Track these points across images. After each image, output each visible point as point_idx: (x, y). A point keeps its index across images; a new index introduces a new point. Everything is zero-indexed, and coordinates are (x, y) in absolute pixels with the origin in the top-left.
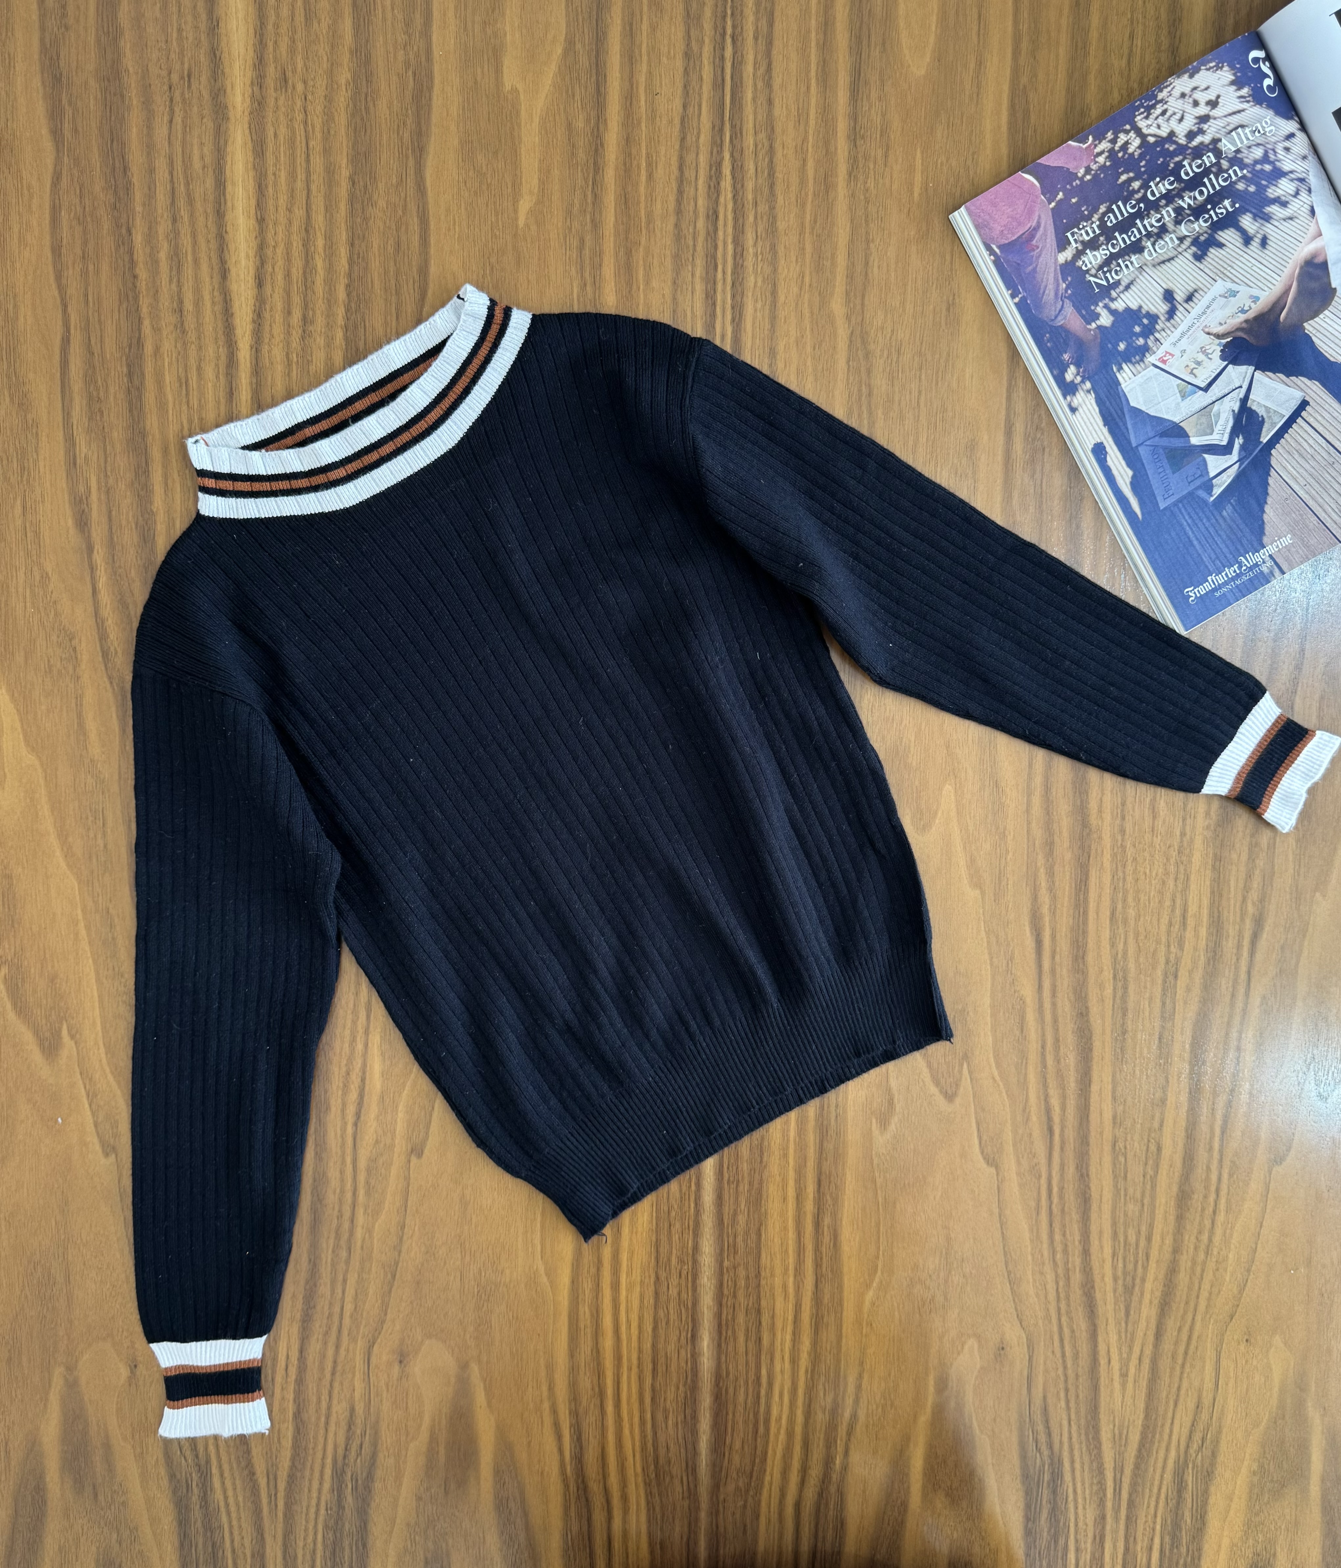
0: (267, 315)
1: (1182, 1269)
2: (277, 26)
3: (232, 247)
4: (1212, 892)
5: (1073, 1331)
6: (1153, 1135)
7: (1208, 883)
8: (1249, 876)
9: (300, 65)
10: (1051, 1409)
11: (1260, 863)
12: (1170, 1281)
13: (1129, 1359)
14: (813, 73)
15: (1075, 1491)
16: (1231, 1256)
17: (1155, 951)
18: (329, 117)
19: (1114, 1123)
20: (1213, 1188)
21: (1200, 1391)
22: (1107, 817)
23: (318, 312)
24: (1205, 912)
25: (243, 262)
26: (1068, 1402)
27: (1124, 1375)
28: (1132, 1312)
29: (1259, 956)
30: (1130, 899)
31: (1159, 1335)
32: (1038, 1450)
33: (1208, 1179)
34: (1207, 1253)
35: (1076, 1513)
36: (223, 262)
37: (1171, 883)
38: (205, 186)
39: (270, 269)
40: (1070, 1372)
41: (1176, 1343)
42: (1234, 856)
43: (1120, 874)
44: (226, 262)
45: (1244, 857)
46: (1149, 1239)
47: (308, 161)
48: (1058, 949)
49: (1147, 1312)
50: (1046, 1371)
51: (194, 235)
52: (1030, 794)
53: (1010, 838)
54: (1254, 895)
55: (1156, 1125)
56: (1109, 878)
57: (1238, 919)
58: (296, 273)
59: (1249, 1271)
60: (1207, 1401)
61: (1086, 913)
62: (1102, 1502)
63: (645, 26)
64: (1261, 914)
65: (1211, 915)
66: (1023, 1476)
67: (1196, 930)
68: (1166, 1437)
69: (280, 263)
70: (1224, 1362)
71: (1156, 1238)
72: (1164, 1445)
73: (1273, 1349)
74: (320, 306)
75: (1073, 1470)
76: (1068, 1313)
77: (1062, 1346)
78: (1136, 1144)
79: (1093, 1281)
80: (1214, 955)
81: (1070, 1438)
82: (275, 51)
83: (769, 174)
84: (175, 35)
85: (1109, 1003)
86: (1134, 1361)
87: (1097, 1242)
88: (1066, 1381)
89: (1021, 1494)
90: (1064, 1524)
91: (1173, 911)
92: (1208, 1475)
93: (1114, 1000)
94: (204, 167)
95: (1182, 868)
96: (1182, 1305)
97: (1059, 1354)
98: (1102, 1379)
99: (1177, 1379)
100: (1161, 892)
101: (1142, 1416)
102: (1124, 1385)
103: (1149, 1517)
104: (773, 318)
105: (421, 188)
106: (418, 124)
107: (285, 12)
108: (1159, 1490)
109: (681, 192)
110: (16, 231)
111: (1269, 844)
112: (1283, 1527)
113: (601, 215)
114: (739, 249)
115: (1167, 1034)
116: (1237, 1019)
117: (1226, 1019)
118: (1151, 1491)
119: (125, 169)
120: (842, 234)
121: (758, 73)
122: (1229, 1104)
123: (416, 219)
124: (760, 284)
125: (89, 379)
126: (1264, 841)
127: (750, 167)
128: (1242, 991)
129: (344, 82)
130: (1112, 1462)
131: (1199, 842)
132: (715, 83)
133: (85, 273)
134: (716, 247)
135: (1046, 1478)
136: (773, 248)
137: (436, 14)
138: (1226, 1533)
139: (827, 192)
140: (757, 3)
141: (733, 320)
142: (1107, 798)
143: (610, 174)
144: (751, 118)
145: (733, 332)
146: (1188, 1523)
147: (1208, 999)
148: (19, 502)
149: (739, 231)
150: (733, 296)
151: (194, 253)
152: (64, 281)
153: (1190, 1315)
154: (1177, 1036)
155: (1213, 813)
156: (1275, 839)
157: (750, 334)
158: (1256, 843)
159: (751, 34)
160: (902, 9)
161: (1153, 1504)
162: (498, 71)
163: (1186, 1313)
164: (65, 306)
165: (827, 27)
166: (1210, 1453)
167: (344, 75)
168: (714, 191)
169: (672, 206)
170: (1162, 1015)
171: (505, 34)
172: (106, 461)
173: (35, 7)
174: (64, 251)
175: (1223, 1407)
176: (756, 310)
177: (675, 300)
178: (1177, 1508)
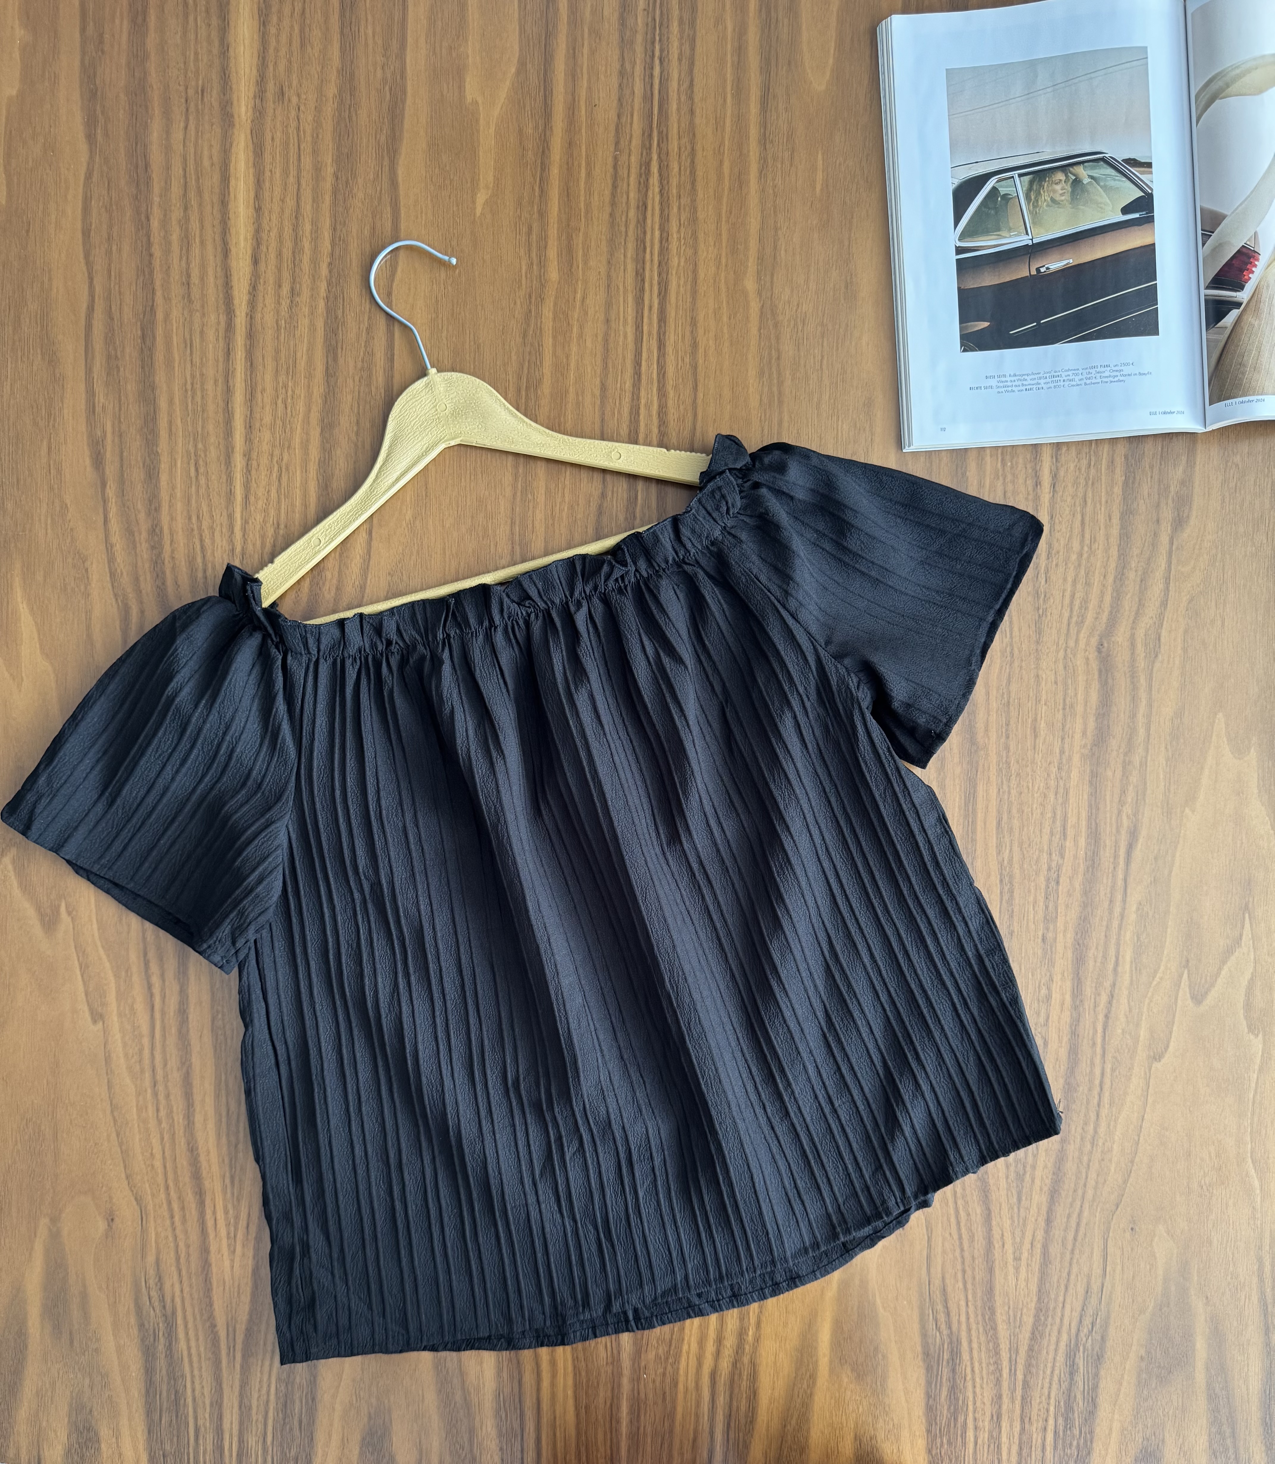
0: (261, 288)
1: (1070, 1158)
2: (277, 50)
3: (233, 231)
4: (1090, 806)
5: (968, 1215)
6: (1039, 1030)
7: (1086, 797)
8: (1123, 792)
9: (295, 83)
10: (949, 1289)
11: (1134, 779)
12: (1059, 1169)
13: (1022, 1243)
14: (729, 88)
15: (973, 1371)
16: (1115, 1147)
17: (1038, 858)
18: (318, 123)
20: (1097, 1082)
21: (1089, 1277)
22: (993, 735)
23: (304, 286)
24: (1084, 823)
25: (242, 244)
26: (965, 1283)
27: (1018, 1259)
28: (1024, 1198)
29: (1134, 866)
30: (1014, 811)
31: (1049, 1221)
32: (938, 1328)
33: (1092, 1072)
34: (1093, 1144)
35: (974, 1393)
36: (225, 243)
37: (1052, 796)
38: (212, 181)
39: (265, 249)
40: (966, 1254)
41: (1066, 1229)
42: (1109, 773)
43: (1005, 788)
44: (228, 243)
45: (1119, 774)
47: (299, 160)
49: (1039, 1199)
50: (944, 1252)
51: (201, 221)
54: (1127, 810)
55: (1042, 1020)
56: (995, 791)
57: (1114, 831)
58: (287, 253)
59: (1132, 1162)
60: (1095, 1287)
61: (974, 822)
62: (998, 1382)
63: (586, 50)
64: (1135, 827)
65: (1089, 827)
66: (924, 1353)
67: (1076, 840)
68: (1058, 1320)
69: (273, 245)
70: (1111, 1250)
72: (1055, 1328)
73: (1156, 1239)
74: (306, 280)
75: (971, 1350)
76: (964, 1197)
77: (959, 1229)
80: (1093, 861)
81: (968, 1319)
82: (274, 70)
83: (691, 172)
84: (192, 57)
86: (1027, 1246)
88: (963, 1263)
89: (923, 1371)
90: (963, 1402)
91: (1054, 822)
92: (1098, 1359)
93: (1001, 903)
94: (212, 165)
95: (1061, 783)
96: (1071, 1193)
97: (956, 1236)
98: (997, 1262)
99: (1067, 1264)
100: (1043, 805)
101: (1035, 1299)
102: (1017, 1269)
103: (1043, 1398)
104: (694, 293)
105: (394, 183)
106: (393, 130)
107: (284, 38)
108: (1052, 1372)
109: (615, 187)
110: (53, 217)
111: (1141, 763)
112: (1171, 1412)
113: (546, 206)
114: (665, 235)
115: (1050, 935)
116: (1115, 923)
117: (1105, 923)
118: (1044, 1372)
119: (147, 166)
120: (754, 224)
121: (682, 88)
122: (1110, 1003)
123: (389, 209)
124: (682, 264)
125: (109, 339)
126: (1136, 759)
127: (675, 166)
128: (1119, 897)
129: (331, 96)
130: (1008, 1343)
131: (1076, 759)
132: (645, 97)
133: (109, 252)
134: (645, 233)
135: (945, 1357)
136: (694, 235)
137: (410, 40)
138: (1116, 1416)
139: (741, 188)
140: (682, 31)
141: (660, 294)
142: (993, 717)
143: (555, 171)
144: (676, 125)
145: (659, 304)
146: (1080, 1405)
147: (1088, 904)
148: (45, 443)
149: (665, 220)
150: (659, 274)
151: (201, 236)
152: (91, 258)
153: (1078, 1203)
154: (1060, 937)
155: (1089, 733)
156: (1146, 758)
157: (674, 305)
158: (1130, 762)
159: (676, 56)
160: (805, 36)
161: (1047, 1385)
162: (461, 88)
163: (1074, 1200)
164: (91, 279)
165: (740, 50)
166: (1099, 1338)
167: (331, 90)
168: (644, 186)
169: (607, 199)
170: (1045, 918)
171: (468, 56)
172: (120, 409)
173: (77, 35)
174: (92, 233)
175: (1111, 1293)
176: (679, 286)
177: (609, 277)
178: (1070, 1390)
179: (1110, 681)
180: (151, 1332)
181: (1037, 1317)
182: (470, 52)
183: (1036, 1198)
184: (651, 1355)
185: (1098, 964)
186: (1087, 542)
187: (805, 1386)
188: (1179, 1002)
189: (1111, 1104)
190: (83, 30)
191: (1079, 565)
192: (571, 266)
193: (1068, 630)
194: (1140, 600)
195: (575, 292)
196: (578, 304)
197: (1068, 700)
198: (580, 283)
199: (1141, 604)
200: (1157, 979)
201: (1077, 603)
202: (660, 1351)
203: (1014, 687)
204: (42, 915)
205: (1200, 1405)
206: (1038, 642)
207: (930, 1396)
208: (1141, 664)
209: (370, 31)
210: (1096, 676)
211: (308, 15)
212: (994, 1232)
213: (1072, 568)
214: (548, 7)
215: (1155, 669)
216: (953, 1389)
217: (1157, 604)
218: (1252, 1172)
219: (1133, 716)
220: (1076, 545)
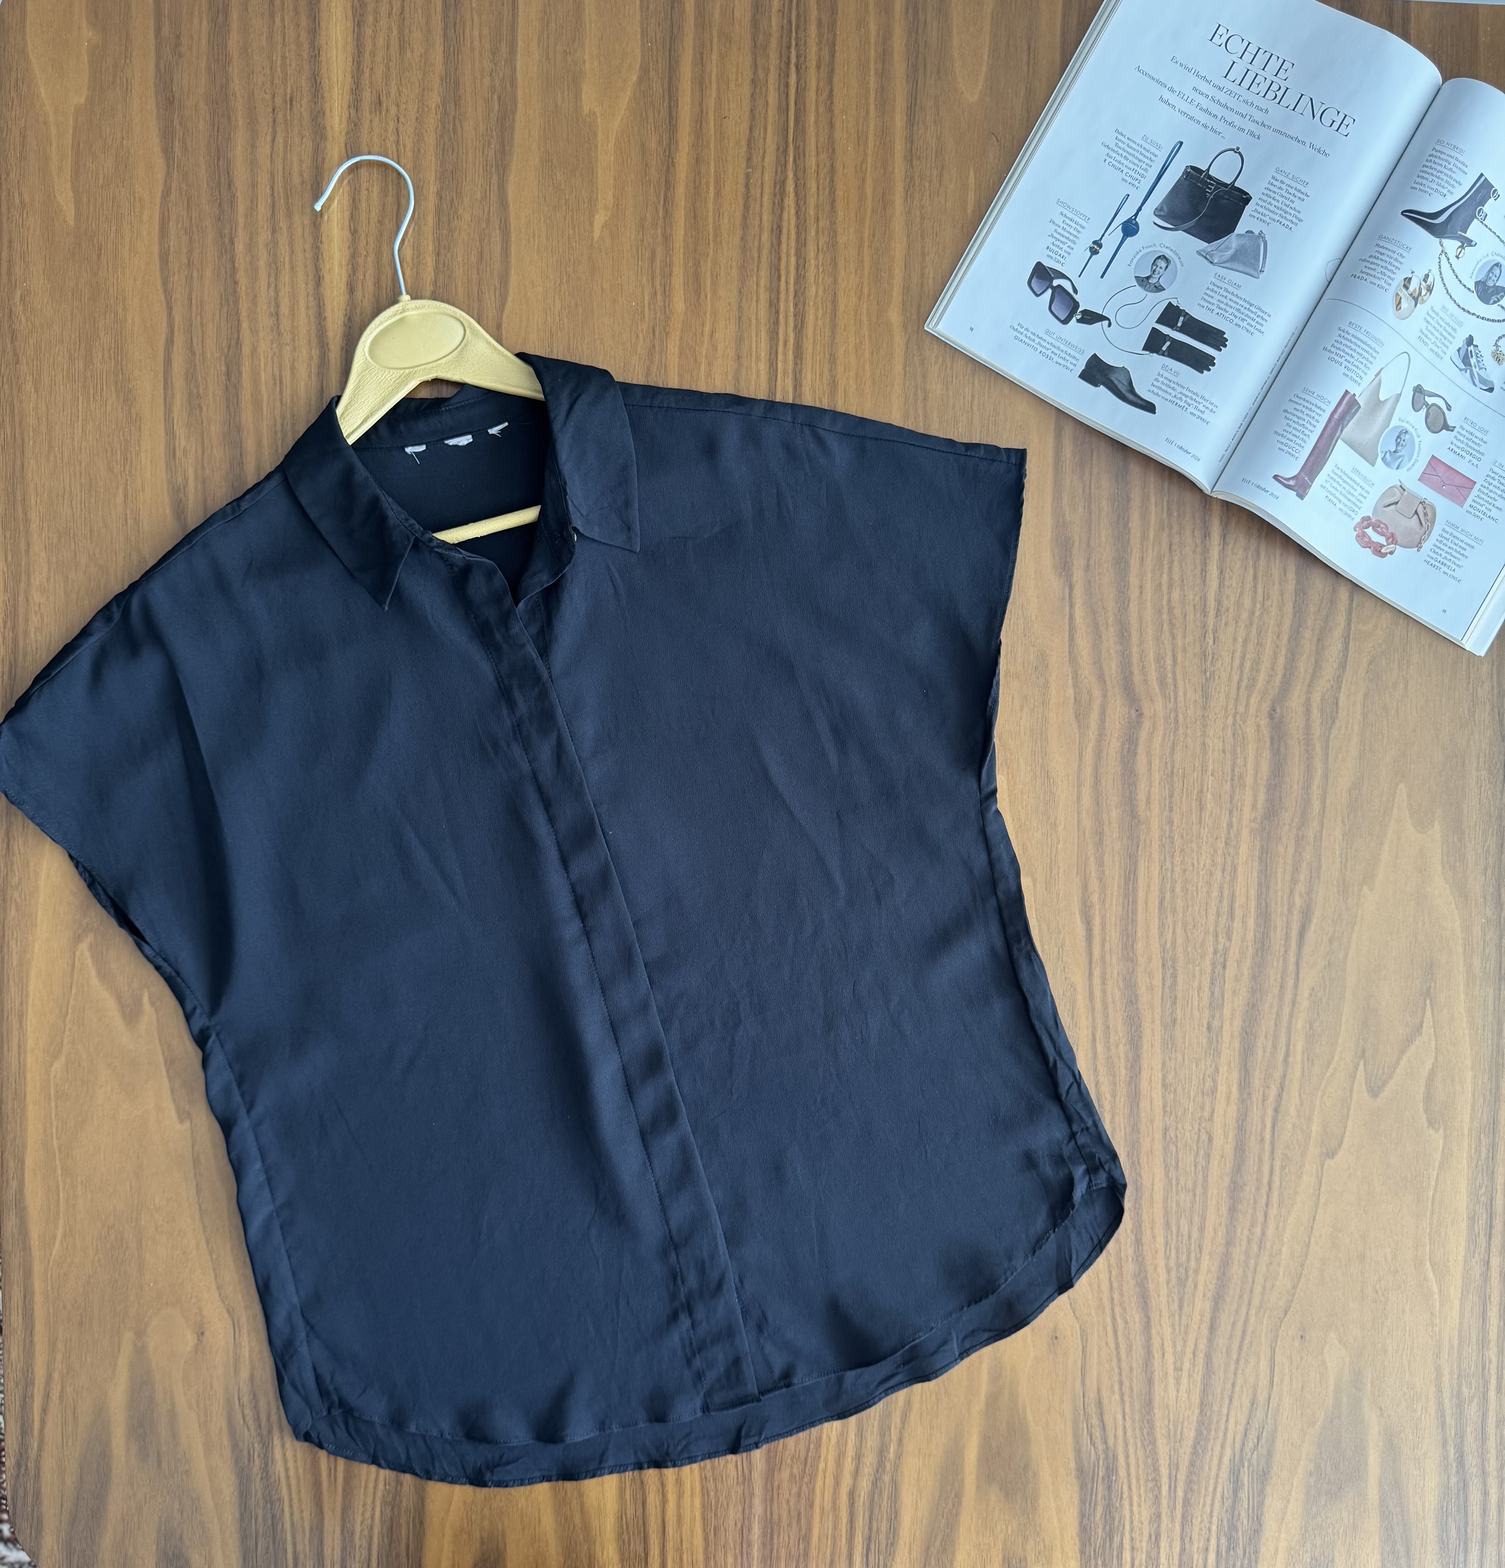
1: (1236, 1262)
2: (373, 55)
3: (326, 256)
4: (1260, 885)
5: (1126, 1323)
6: (1203, 1125)
7: (1255, 874)
8: (1296, 869)
9: (393, 91)
10: (1105, 1401)
11: (1307, 855)
12: (1224, 1274)
13: (1183, 1353)
14: (872, 99)
15: (1130, 1488)
16: (1284, 1250)
17: (1204, 941)
18: (419, 137)
19: (1165, 1112)
20: (1265, 1181)
21: (1255, 1387)
22: (1156, 809)
24: (1253, 903)
25: (336, 270)
26: (1122, 1395)
27: (1178, 1369)
28: (1186, 1305)
29: (1307, 949)
30: (1178, 889)
31: (1212, 1329)
32: (1093, 1443)
33: (1260, 1170)
34: (1260, 1247)
35: (1132, 1511)
36: (317, 269)
37: (1218, 874)
38: (303, 200)
39: (361, 277)
40: (1124, 1365)
41: (1231, 1337)
42: (1281, 849)
43: (1168, 864)
44: (320, 270)
45: (1291, 850)
46: (1202, 1230)
48: (1108, 938)
49: (1202, 1305)
50: (1100, 1362)
51: (291, 244)
52: (1080, 785)
53: (1060, 828)
54: (1301, 888)
55: (1206, 1115)
56: (1158, 868)
57: (1286, 911)
58: (386, 280)
59: (1302, 1265)
60: (1262, 1398)
61: (1135, 902)
62: (1157, 1500)
63: (714, 56)
64: (1308, 907)
65: (1258, 906)
66: (1078, 1469)
67: (1244, 922)
68: (1221, 1434)
69: (370, 272)
70: (1278, 1359)
71: (1209, 1230)
72: (1219, 1442)
73: (1327, 1347)
75: (1128, 1465)
76: (1121, 1304)
77: (1116, 1337)
78: (1187, 1134)
79: (1146, 1271)
80: (1262, 943)
81: (1125, 1433)
82: (371, 77)
83: (830, 191)
84: (279, 62)
85: (1158, 991)
86: (1189, 1355)
87: (1149, 1232)
88: (1120, 1374)
89: (1076, 1488)
90: (1120, 1521)
91: (1220, 902)
92: (1264, 1476)
93: (1163, 989)
94: (303, 182)
95: (1229, 860)
96: (1236, 1299)
97: (1112, 1345)
98: (1156, 1373)
99: (1231, 1375)
100: (1209, 884)
101: (1197, 1412)
102: (1178, 1380)
103: (1205, 1516)
104: (834, 326)
105: (503, 204)
106: (502, 144)
107: (381, 42)
108: (1215, 1489)
109: (746, 208)
110: (127, 240)
111: (1315, 837)
112: (1341, 1531)
113: (671, 229)
114: (801, 262)
115: (1216, 1024)
116: (1286, 1010)
117: (1275, 1010)
118: (1206, 1489)
119: (230, 184)
120: (899, 248)
121: (821, 99)
122: (1280, 1096)
123: (498, 231)
124: (820, 294)
125: (190, 376)
126: (1311, 835)
127: (812, 185)
128: (1290, 982)
129: (434, 106)
130: (1167, 1458)
131: (1245, 834)
132: (779, 108)
133: (189, 279)
134: (779, 259)
135: (1101, 1474)
136: (834, 260)
137: (520, 44)
138: (1283, 1536)
139: (885, 208)
140: (820, 35)
141: (796, 327)
142: (1155, 790)
143: (680, 190)
144: (813, 140)
145: (795, 338)
146: (1244, 1522)
147: (1257, 990)
148: (121, 490)
149: (801, 244)
150: (796, 305)
151: (291, 261)
152: (170, 286)
153: (1244, 1310)
154: (1227, 1025)
155: (1260, 806)
156: (1321, 832)
157: (811, 341)
158: (1303, 836)
159: (814, 63)
160: (956, 41)
161: (1208, 1502)
162: (577, 96)
163: (1239, 1307)
164: (170, 309)
165: (885, 56)
166: (1265, 1452)
167: (434, 100)
168: (779, 207)
169: (738, 221)
170: (1210, 1005)
171: (584, 62)
172: (203, 454)
173: (152, 36)
174: (171, 258)
175: (1278, 1405)
176: (817, 319)
177: (740, 308)
178: (1233, 1507)
179: (1282, 749)
180: (246, 1453)
181: (1199, 1433)
182: (586, 57)
183: (1199, 1303)
184: (785, 1475)
185: (1267, 1054)
186: (1260, 598)
187: (950, 1505)
188: (1355, 1096)
189: (1280, 1205)
190: (158, 30)
191: (1251, 624)
192: (699, 298)
193: (1238, 694)
194: (1317, 661)
195: (703, 325)
196: (706, 338)
197: (1237, 770)
198: (708, 314)
199: (1317, 666)
200: (1331, 1070)
201: (1248, 665)
202: (795, 1471)
203: (1178, 756)
204: (122, 1007)
205: (1372, 1523)
206: (1204, 708)
207: (1084, 1516)
208: (1317, 730)
209: (476, 33)
210: (1268, 744)
211: (407, 15)
212: (1154, 1340)
213: (1243, 627)
214: (672, 8)
215: (1331, 737)
216: (1109, 1508)
217: (1335, 665)
218: (1431, 1275)
219: (1307, 787)
220: (1247, 602)
